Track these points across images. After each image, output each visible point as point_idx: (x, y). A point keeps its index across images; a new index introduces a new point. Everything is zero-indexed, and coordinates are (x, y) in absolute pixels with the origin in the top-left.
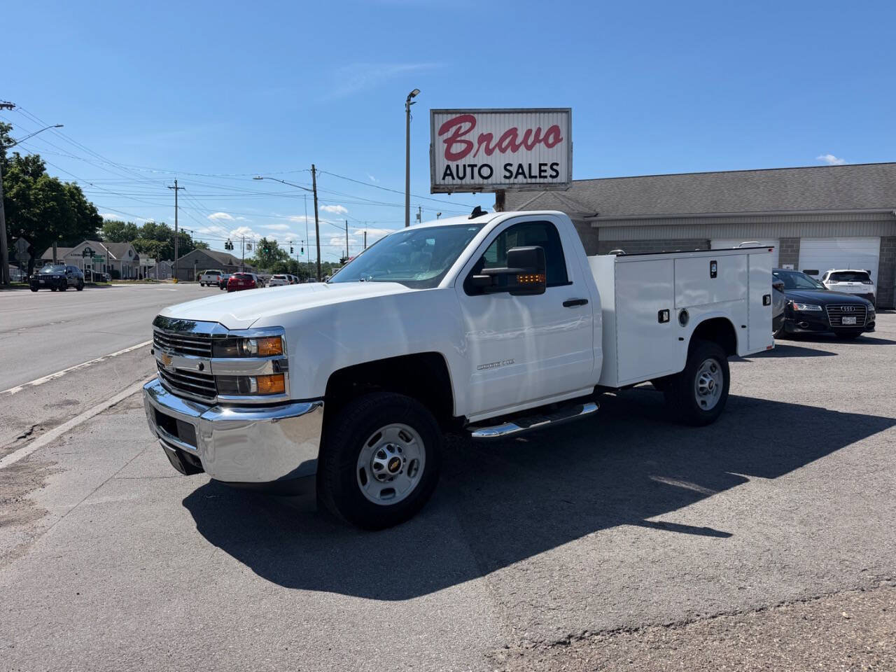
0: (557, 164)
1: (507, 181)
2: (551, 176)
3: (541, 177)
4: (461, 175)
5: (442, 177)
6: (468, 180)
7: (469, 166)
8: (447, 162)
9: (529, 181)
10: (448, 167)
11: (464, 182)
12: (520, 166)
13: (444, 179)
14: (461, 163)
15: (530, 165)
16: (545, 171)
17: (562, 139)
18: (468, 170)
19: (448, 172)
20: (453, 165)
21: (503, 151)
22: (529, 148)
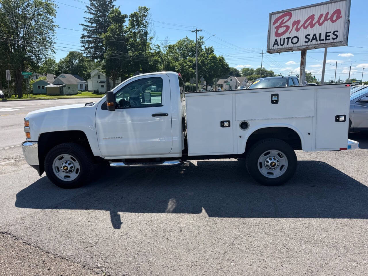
0: (337, 31)
1: (306, 44)
2: (333, 39)
3: (326, 39)
4: (282, 43)
5: (273, 45)
6: (285, 46)
7: (286, 38)
8: (275, 38)
9: (319, 42)
10: (276, 40)
11: (283, 46)
12: (315, 35)
13: (273, 46)
14: (282, 37)
15: (320, 34)
16: (329, 36)
17: (342, 16)
18: (286, 40)
19: (276, 43)
20: (278, 39)
21: (305, 28)
22: (320, 24)
